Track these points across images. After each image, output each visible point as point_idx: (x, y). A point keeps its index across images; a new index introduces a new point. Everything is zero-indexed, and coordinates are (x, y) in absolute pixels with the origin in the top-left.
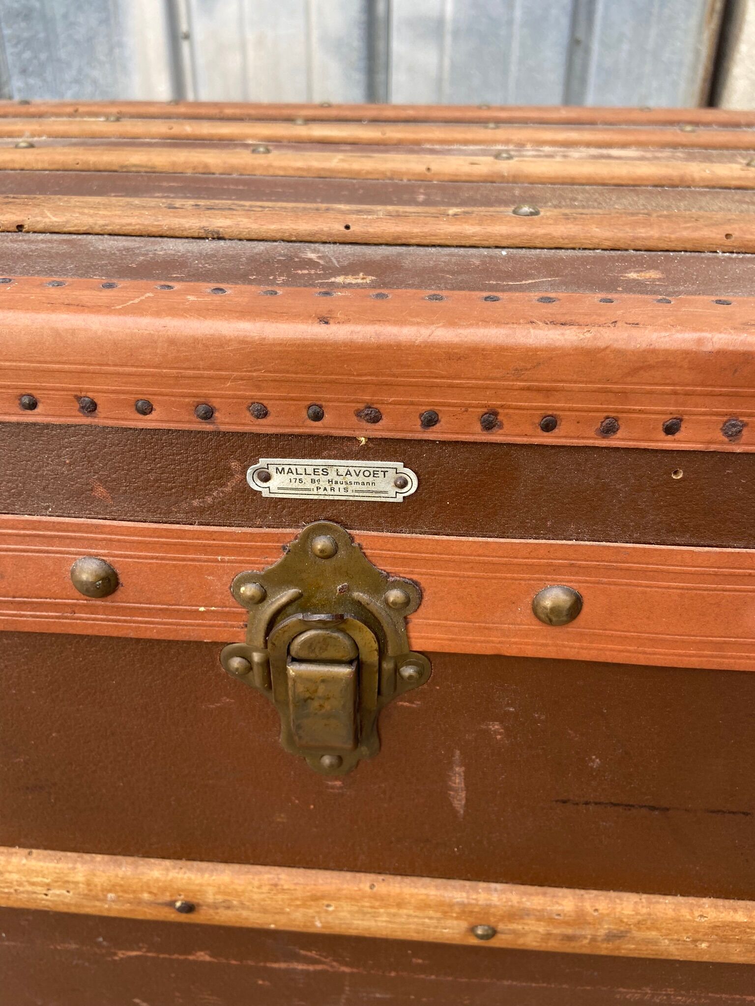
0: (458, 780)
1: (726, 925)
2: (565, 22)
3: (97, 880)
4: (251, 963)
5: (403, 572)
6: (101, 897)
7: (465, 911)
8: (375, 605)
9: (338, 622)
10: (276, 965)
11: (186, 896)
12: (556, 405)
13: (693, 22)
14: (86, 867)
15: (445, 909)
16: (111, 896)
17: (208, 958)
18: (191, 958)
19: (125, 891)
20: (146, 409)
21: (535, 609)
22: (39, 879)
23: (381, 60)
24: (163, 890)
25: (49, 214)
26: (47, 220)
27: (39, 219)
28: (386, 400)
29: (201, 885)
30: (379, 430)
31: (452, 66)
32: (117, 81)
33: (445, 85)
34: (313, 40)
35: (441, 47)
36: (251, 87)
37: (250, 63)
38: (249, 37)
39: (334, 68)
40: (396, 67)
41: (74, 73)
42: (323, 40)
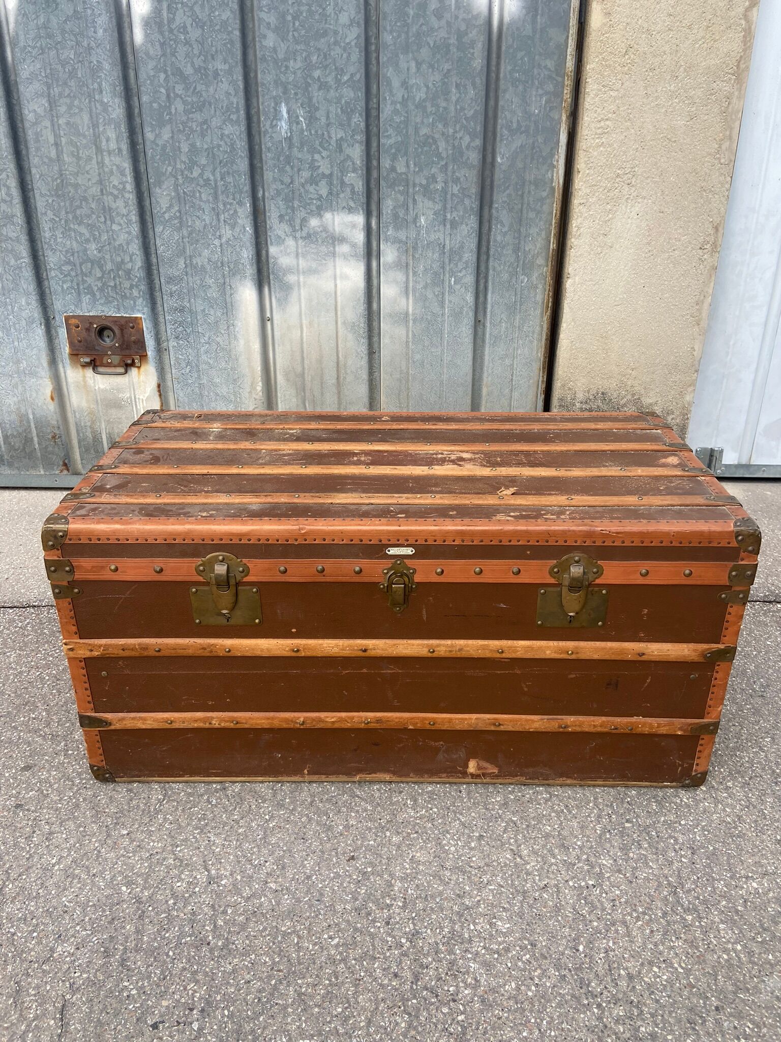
0: (424, 612)
1: (483, 645)
2: (471, 314)
3: (344, 644)
4: (377, 671)
5: (413, 567)
6: (345, 649)
7: (428, 646)
8: (408, 573)
9: (401, 576)
10: (382, 672)
11: (365, 647)
12: (435, 538)
13: (538, 312)
15: (423, 645)
16: (348, 649)
17: (366, 671)
18: (362, 671)
19: (351, 647)
20: (370, 541)
21: (436, 572)
22: (331, 646)
23: (376, 331)
24: (360, 646)
25: (338, 500)
26: (337, 502)
28: (409, 538)
29: (369, 644)
30: (408, 543)
31: (414, 335)
32: (230, 343)
33: (410, 344)
34: (339, 323)
35: (407, 327)
36: (305, 346)
37: (304, 334)
38: (304, 322)
39: (350, 336)
40: (384, 336)
41: (206, 339)
42: (344, 323)
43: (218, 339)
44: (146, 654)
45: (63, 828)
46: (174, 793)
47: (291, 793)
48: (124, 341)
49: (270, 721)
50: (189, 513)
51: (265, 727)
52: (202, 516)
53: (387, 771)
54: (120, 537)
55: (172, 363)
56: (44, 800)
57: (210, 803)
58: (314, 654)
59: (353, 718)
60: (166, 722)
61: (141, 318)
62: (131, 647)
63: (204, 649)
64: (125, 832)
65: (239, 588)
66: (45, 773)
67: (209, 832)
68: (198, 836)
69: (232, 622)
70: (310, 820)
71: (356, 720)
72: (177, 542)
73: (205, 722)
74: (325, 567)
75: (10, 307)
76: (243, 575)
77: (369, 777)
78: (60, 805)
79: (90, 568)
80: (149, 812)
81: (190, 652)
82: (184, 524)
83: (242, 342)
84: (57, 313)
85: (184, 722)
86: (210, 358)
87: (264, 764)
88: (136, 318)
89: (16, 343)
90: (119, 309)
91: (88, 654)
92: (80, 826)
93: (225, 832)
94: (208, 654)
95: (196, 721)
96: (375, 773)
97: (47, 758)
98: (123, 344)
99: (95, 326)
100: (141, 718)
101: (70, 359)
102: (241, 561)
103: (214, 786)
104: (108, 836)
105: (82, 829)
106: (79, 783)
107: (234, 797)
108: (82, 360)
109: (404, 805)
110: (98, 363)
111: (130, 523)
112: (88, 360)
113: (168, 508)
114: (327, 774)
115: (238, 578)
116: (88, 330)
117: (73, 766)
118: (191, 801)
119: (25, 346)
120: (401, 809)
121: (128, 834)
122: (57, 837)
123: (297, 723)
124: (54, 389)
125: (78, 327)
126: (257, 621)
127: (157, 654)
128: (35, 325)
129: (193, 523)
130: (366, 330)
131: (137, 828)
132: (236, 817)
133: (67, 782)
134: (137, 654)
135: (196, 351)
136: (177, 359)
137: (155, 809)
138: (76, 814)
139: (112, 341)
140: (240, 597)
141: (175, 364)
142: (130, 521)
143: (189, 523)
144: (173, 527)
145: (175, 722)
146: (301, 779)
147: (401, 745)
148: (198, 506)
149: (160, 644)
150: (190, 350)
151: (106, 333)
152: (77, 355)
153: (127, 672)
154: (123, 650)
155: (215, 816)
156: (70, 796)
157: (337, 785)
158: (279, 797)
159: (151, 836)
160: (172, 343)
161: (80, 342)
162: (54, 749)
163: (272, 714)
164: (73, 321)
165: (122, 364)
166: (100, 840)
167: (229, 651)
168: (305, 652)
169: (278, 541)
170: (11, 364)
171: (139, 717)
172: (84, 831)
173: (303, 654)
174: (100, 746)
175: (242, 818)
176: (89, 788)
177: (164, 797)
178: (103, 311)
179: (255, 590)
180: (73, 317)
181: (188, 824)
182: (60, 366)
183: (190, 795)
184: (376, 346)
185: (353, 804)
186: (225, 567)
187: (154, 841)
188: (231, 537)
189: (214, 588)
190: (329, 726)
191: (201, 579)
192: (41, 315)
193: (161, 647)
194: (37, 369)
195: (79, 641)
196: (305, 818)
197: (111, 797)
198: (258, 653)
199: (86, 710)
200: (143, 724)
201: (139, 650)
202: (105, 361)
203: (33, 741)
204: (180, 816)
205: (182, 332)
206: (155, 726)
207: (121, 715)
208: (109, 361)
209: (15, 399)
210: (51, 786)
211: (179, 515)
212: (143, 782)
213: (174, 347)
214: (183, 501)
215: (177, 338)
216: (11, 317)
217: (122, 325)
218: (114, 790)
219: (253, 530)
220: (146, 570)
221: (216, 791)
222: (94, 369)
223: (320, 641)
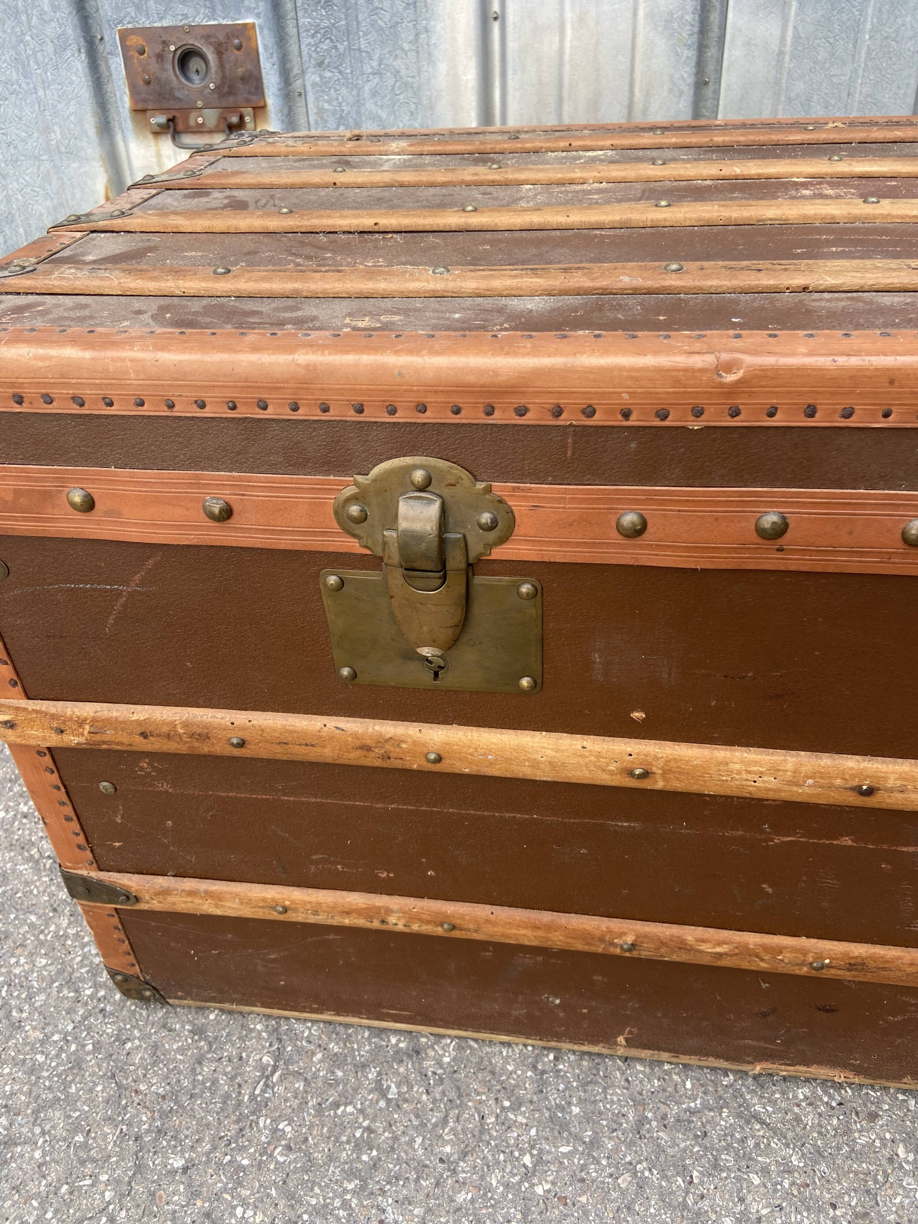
3: (803, 769)
4: (885, 847)
6: (801, 782)
10: (905, 849)
11: (871, 782)
14: (794, 759)
16: (810, 781)
17: (850, 843)
18: (835, 842)
19: (822, 778)
22: (755, 769)
23: (714, 34)
24: (853, 776)
25: (828, 278)
26: (828, 283)
27: (821, 282)
29: (886, 773)
31: (797, 37)
32: (419, 72)
33: (787, 58)
34: (641, 13)
35: (785, 20)
36: (567, 67)
37: (567, 45)
38: (569, 15)
39: (662, 44)
40: (732, 42)
41: (375, 64)
42: (651, 15)
43: (398, 63)
44: (205, 749)
45: (37, 1130)
46: (299, 1051)
47: (584, 1085)
48: (224, 77)
49: (540, 933)
50: (314, 318)
51: (527, 943)
52: (355, 329)
53: (844, 1065)
54: (86, 393)
55: (312, 119)
56: (11, 1037)
57: (383, 1093)
58: (695, 788)
59: (780, 950)
60: (273, 908)
61: (253, 25)
62: (165, 729)
63: (367, 748)
64: (178, 1163)
65: (478, 580)
66: (22, 960)
67: (383, 1192)
68: (354, 1202)
69: (447, 680)
70: (641, 1185)
71: (786, 956)
72: (270, 413)
73: (370, 918)
74: (792, 520)
75: (24, 18)
76: (492, 536)
77: (785, 1071)
78: (40, 1058)
79: (9, 497)
80: (239, 1103)
81: (327, 754)
82: (291, 349)
83: (443, 68)
84: (105, 26)
85: (316, 913)
86: (382, 107)
87: (515, 1013)
88: (245, 25)
89: (41, 93)
90: (213, 10)
91: (54, 740)
92: (76, 1129)
93: (421, 1196)
94: (378, 763)
95: (348, 913)
96: (808, 1066)
97: (33, 918)
98: (223, 83)
99: (172, 48)
100: (208, 894)
101: (135, 121)
102: (488, 490)
103: (393, 1040)
104: (139, 1168)
105: (80, 1138)
106: (91, 997)
107: (441, 1080)
108: (153, 121)
109: (891, 1160)
110: (180, 126)
111: (114, 344)
112: (162, 119)
113: (250, 305)
114: (676, 1051)
115: (475, 549)
116: (160, 57)
117: (83, 946)
118: (337, 1082)
119: (56, 98)
120: (886, 1176)
121: (185, 1169)
122: (22, 1156)
123: (615, 945)
124: (110, 181)
125: (142, 53)
126: (525, 682)
127: (236, 752)
128: (69, 53)
129: (323, 347)
130: (696, 29)
131: (208, 1154)
132: (448, 1149)
133: (65, 992)
134: (183, 749)
135: (354, 92)
136: (321, 111)
137: (253, 1098)
138: (73, 1090)
139: (203, 79)
140: (477, 609)
141: (317, 123)
142: (117, 338)
143: (312, 346)
144: (253, 357)
145: (295, 910)
146: (605, 1051)
147: (899, 1018)
148: (345, 303)
149: (243, 729)
150: (344, 91)
151: (195, 64)
152: (144, 111)
153: (164, 787)
154: (144, 735)
155: (395, 1139)
156: (66, 1034)
157: (697, 1073)
158: (554, 1098)
159: (239, 1183)
160: (312, 77)
161: (148, 83)
162: (52, 895)
163: (546, 917)
164: (135, 41)
165: (223, 126)
166: (118, 1181)
167: (439, 759)
168: (666, 780)
169: (626, 415)
170: (35, 135)
171: (206, 892)
172: (85, 1146)
173: (660, 785)
174: (123, 936)
175: (464, 1155)
176: (112, 1014)
177: (277, 1059)
178: (185, 16)
179: (525, 589)
180: (134, 31)
181: (331, 1158)
182: (119, 138)
183: (336, 1061)
184: (711, 67)
185: (751, 1143)
186: (434, 509)
187: (245, 1204)
188: (457, 400)
189: (396, 578)
190: (705, 961)
191: (353, 546)
192: (79, 32)
193: (246, 736)
194: (79, 143)
195: (24, 703)
196: (627, 1177)
197: (155, 1046)
198: (525, 771)
199: (77, 862)
200: (217, 906)
201: (185, 738)
202: (192, 123)
203: (14, 871)
204: (311, 1126)
205: (328, 51)
206: (246, 912)
207: (161, 882)
208: (200, 120)
209: (48, 203)
210: (30, 997)
211: (282, 323)
212: (230, 1012)
213: (314, 84)
214: (297, 285)
215: (320, 64)
216: (28, 38)
217: (220, 44)
218: (164, 1026)
219: (538, 373)
220: (179, 511)
221: (399, 1056)
222: (174, 138)
223: (721, 753)
